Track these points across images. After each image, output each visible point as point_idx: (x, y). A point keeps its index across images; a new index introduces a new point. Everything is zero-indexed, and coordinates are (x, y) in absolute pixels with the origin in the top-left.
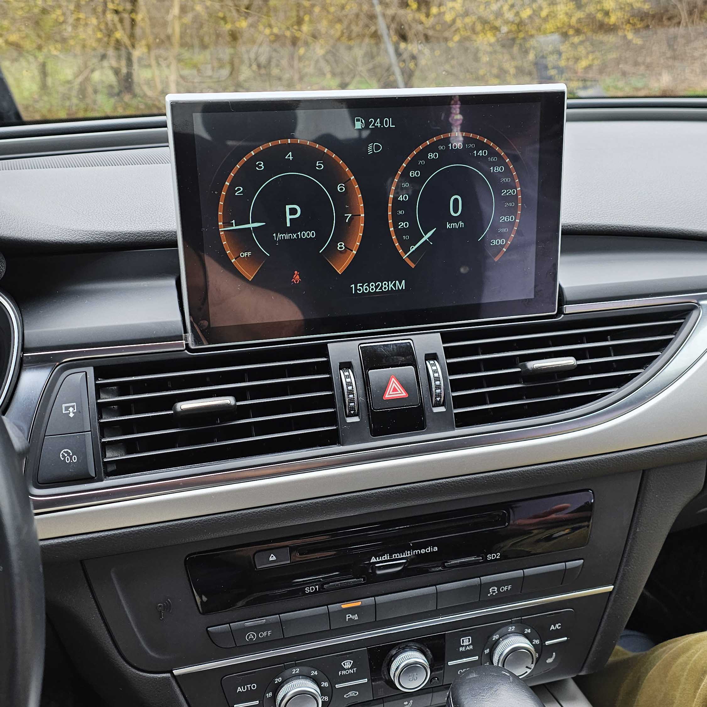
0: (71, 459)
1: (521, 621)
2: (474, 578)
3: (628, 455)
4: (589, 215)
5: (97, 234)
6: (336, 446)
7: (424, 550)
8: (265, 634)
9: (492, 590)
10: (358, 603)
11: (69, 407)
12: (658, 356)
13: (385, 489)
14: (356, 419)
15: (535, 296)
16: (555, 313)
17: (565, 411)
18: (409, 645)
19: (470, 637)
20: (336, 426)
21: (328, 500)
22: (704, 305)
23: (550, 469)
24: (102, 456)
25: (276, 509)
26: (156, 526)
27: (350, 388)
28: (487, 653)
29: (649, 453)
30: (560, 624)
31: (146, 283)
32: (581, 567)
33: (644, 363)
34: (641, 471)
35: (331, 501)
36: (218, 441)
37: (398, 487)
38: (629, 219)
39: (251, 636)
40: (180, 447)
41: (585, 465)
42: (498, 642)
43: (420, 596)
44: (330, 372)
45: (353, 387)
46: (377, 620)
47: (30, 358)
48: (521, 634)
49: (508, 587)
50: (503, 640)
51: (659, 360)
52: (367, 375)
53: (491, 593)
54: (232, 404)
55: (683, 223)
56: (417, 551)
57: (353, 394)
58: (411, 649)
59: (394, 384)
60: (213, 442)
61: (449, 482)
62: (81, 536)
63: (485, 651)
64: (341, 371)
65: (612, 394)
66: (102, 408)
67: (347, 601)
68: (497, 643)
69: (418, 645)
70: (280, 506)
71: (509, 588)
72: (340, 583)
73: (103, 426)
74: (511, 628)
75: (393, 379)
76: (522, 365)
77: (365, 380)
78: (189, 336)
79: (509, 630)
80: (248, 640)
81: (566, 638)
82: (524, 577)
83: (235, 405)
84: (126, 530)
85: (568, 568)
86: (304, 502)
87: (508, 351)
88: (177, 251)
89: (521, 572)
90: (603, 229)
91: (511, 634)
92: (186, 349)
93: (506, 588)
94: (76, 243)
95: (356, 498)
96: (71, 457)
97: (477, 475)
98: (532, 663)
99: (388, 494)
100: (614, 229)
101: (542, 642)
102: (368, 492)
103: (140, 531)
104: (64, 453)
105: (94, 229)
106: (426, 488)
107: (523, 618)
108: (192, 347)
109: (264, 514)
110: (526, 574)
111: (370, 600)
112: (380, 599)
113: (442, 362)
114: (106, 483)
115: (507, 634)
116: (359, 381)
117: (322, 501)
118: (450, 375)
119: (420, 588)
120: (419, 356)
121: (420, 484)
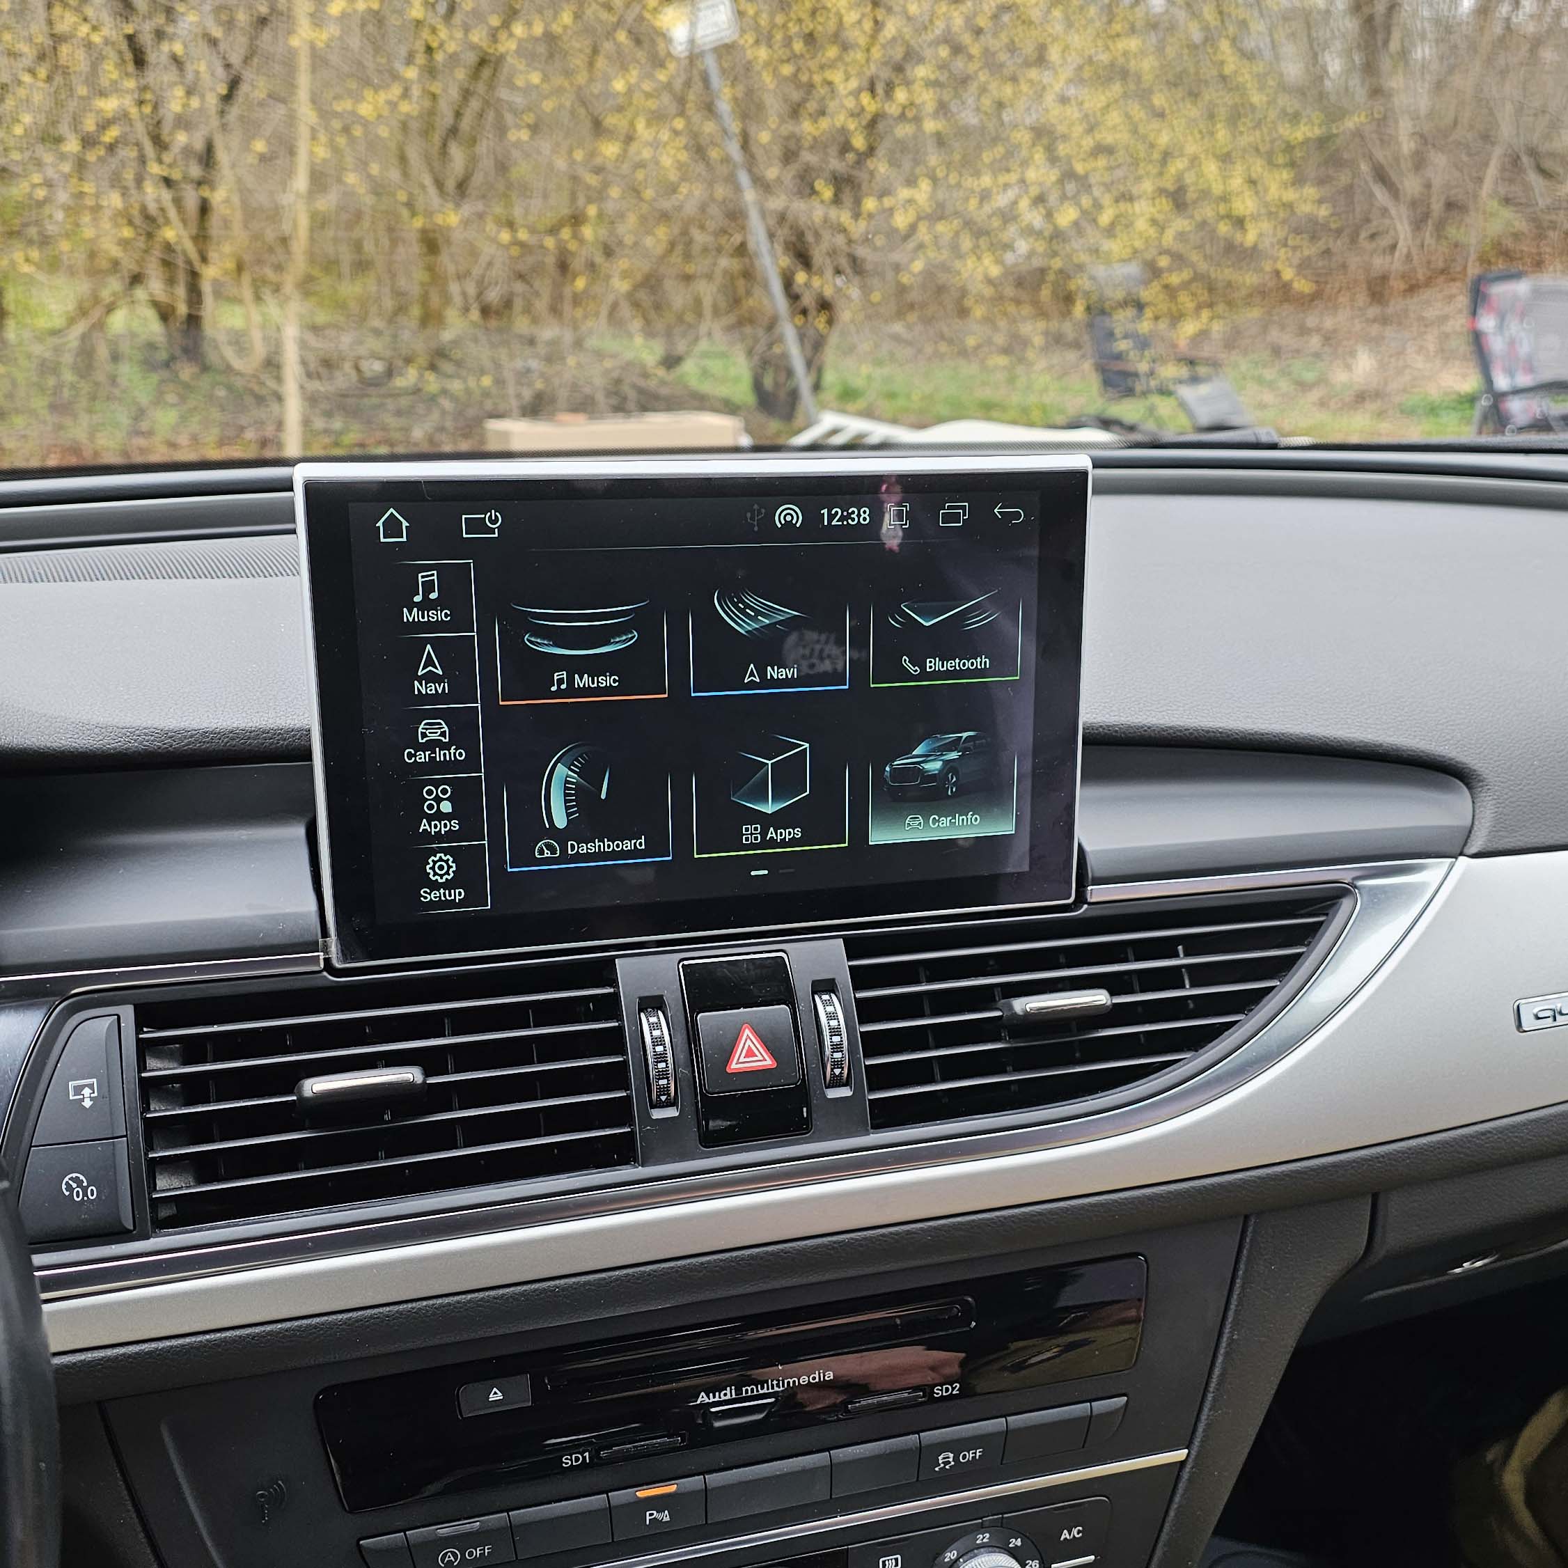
0: (85, 1194)
1: (1002, 1523)
2: (908, 1434)
3: (1212, 1185)
5: (146, 735)
6: (628, 1166)
7: (806, 1379)
8: (478, 1552)
9: (943, 1459)
10: (671, 1488)
11: (83, 1087)
12: (1273, 988)
13: (727, 1255)
14: (672, 1112)
15: (1030, 867)
16: (1070, 901)
17: (1088, 1098)
19: (899, 1557)
20: (630, 1126)
21: (610, 1277)
22: (1364, 887)
23: (1057, 1214)
24: (149, 1187)
25: (503, 1295)
26: (260, 1329)
27: (659, 1049)
29: (1255, 1182)
30: (1080, 1529)
31: (245, 833)
32: (1123, 1410)
33: (1248, 1001)
34: (1241, 1220)
35: (617, 1280)
36: (388, 1157)
37: (755, 1250)
38: (1220, 715)
39: (450, 1556)
40: (307, 1168)
41: (1126, 1205)
42: (955, 1565)
43: (798, 1472)
44: (619, 1018)
45: (665, 1047)
46: (709, 1522)
47: (3, 987)
48: (1002, 1548)
49: (975, 1453)
50: (964, 1562)
51: (1275, 995)
52: (694, 1023)
53: (942, 1465)
54: (418, 1082)
56: (790, 1381)
57: (666, 1061)
59: (748, 1041)
61: (857, 1240)
62: (102, 1351)
64: (642, 1015)
65: (1183, 1062)
66: (150, 1088)
67: (647, 1484)
70: (512, 1289)
71: (978, 1454)
72: (634, 1447)
73: (152, 1127)
74: (982, 1536)
75: (748, 1031)
76: (1003, 1004)
77: (691, 1033)
78: (331, 944)
79: (978, 1542)
80: (443, 1565)
81: (1093, 1557)
82: (1007, 1433)
83: (424, 1083)
85: (1095, 1413)
86: (562, 1282)
88: (311, 769)
89: (1002, 1423)
91: (982, 1550)
92: (325, 969)
93: (971, 1456)
95: (665, 1274)
96: (85, 1190)
97: (912, 1226)
99: (733, 1263)
100: (1191, 734)
101: (1046, 1564)
103: (225, 1340)
104: (70, 1182)
105: (139, 722)
106: (807, 1253)
107: (1003, 1516)
108: (338, 965)
109: (480, 1306)
110: (1011, 1426)
111: (695, 1482)
112: (715, 1479)
113: (846, 997)
114: (156, 1243)
115: (973, 1550)
116: (679, 1035)
117: (600, 1279)
118: (861, 1022)
119: (797, 1455)
120: (801, 986)
121: (798, 1243)
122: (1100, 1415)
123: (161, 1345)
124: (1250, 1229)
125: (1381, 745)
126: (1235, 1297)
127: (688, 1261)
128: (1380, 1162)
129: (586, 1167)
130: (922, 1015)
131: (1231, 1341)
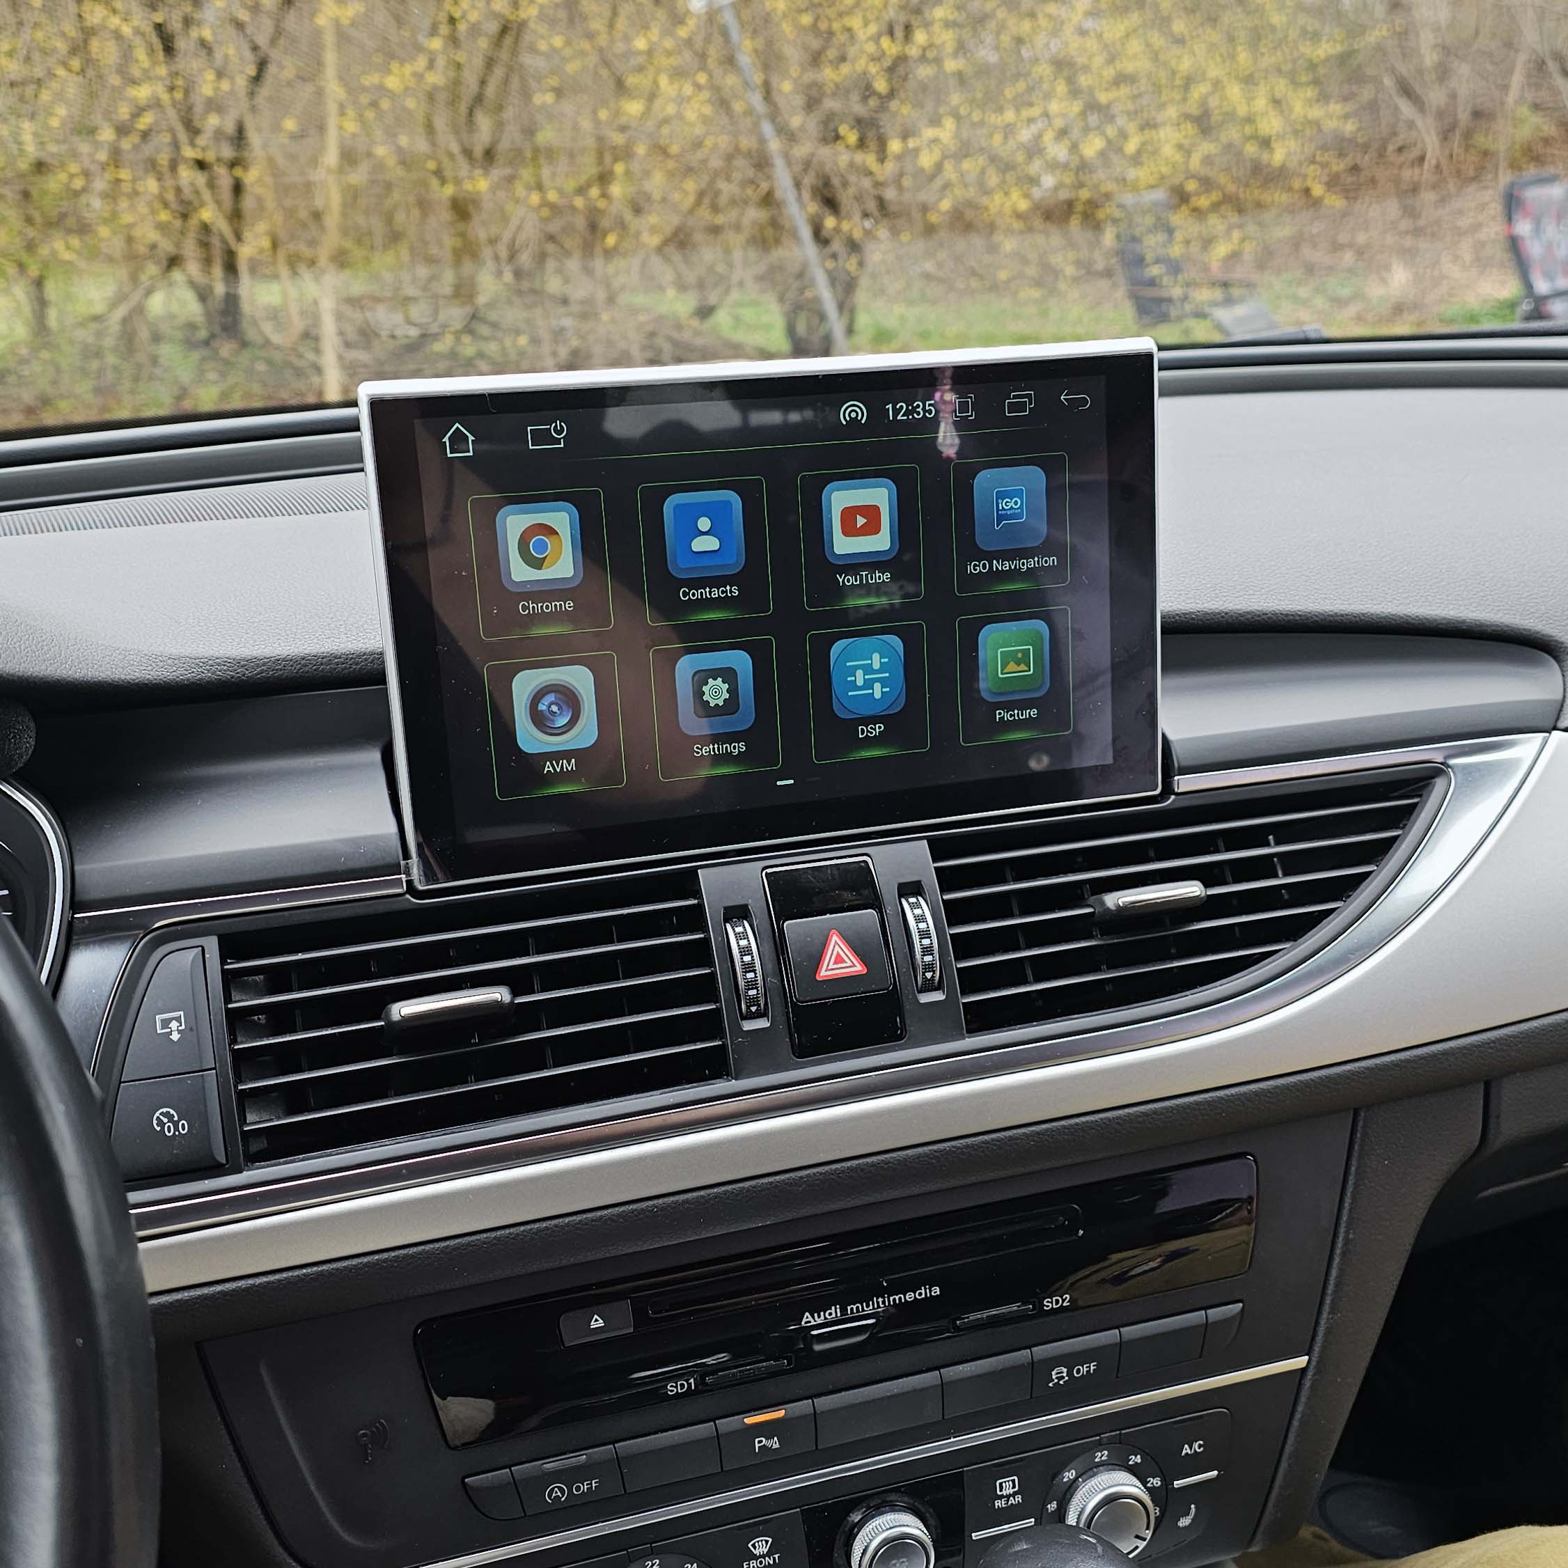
0: (176, 1129)
1: (1120, 1440)
2: (1019, 1349)
3: (1320, 1078)
4: (1217, 591)
5: (219, 664)
6: (721, 1080)
7: (913, 1295)
8: (586, 1487)
9: (1057, 1373)
10: (781, 1413)
11: (171, 1020)
12: (1371, 872)
13: (827, 1168)
14: (763, 1023)
15: (1114, 758)
16: (1157, 792)
17: (1188, 993)
18: (888, 1499)
19: (1015, 1478)
20: (721, 1039)
21: (709, 1195)
22: (1457, 765)
23: (1161, 1113)
24: (239, 1119)
25: (601, 1217)
26: (354, 1262)
27: (747, 959)
28: (1052, 1511)
29: (1364, 1073)
30: (1201, 1442)
31: (320, 759)
32: (1238, 1319)
33: (1344, 889)
34: (1351, 1112)
35: (714, 1197)
36: (477, 1080)
37: (853, 1162)
38: (1297, 598)
39: (557, 1491)
40: (398, 1095)
41: (1233, 1102)
42: (1075, 1485)
43: (909, 1392)
44: (704, 929)
45: (752, 957)
46: (820, 1447)
47: (87, 922)
48: (1123, 1466)
49: (1090, 1367)
50: (1084, 1481)
51: (1372, 881)
52: (782, 932)
53: (1056, 1381)
54: (507, 1002)
55: (1408, 602)
56: (897, 1298)
57: (754, 971)
58: (893, 1508)
60: (464, 1082)
61: (958, 1148)
62: (198, 1289)
63: (1049, 1506)
64: (728, 926)
65: (1281, 953)
66: (237, 1020)
67: (757, 1410)
68: (1072, 1487)
69: (906, 1499)
70: (610, 1210)
71: (1092, 1368)
72: (740, 1372)
73: (240, 1058)
74: (1100, 1454)
75: (835, 938)
76: (1095, 899)
77: (778, 943)
78: (413, 865)
79: (1096, 1460)
80: (550, 1501)
81: (1216, 1473)
82: (1121, 1344)
83: (512, 1002)
84: (290, 1274)
85: (1210, 1320)
86: (661, 1201)
87: (1065, 873)
88: (386, 692)
89: (1115, 1335)
90: (1248, 619)
91: (1101, 1468)
92: (407, 892)
93: (1085, 1369)
94: (177, 682)
95: (768, 1189)
96: (176, 1124)
97: (1015, 1131)
98: (1148, 1528)
99: (832, 1176)
100: (1269, 618)
101: (1167, 1482)
102: (792, 1175)
103: (322, 1273)
104: (161, 1117)
105: (211, 653)
106: (910, 1162)
107: (1123, 1432)
108: (420, 888)
109: (578, 1229)
110: (1126, 1338)
111: (804, 1407)
112: (824, 1403)
113: (934, 898)
114: (249, 1176)
115: (1091, 1469)
116: (766, 944)
117: (697, 1197)
118: (950, 925)
119: (907, 1375)
120: (887, 888)
121: (899, 1153)
122: (1214, 1323)
123: (258, 1281)
124: (1361, 1124)
125: (1464, 622)
126: (1349, 1194)
127: (787, 1176)
128: (1491, 1048)
129: (680, 1084)
130: (1012, 916)
131: (1347, 1241)
